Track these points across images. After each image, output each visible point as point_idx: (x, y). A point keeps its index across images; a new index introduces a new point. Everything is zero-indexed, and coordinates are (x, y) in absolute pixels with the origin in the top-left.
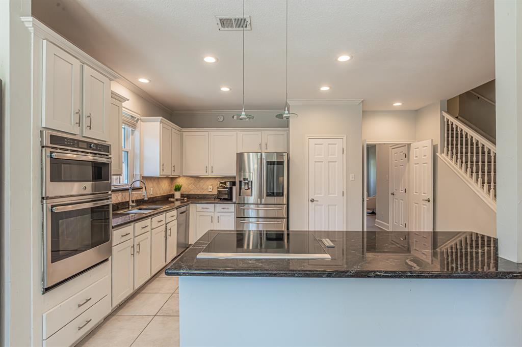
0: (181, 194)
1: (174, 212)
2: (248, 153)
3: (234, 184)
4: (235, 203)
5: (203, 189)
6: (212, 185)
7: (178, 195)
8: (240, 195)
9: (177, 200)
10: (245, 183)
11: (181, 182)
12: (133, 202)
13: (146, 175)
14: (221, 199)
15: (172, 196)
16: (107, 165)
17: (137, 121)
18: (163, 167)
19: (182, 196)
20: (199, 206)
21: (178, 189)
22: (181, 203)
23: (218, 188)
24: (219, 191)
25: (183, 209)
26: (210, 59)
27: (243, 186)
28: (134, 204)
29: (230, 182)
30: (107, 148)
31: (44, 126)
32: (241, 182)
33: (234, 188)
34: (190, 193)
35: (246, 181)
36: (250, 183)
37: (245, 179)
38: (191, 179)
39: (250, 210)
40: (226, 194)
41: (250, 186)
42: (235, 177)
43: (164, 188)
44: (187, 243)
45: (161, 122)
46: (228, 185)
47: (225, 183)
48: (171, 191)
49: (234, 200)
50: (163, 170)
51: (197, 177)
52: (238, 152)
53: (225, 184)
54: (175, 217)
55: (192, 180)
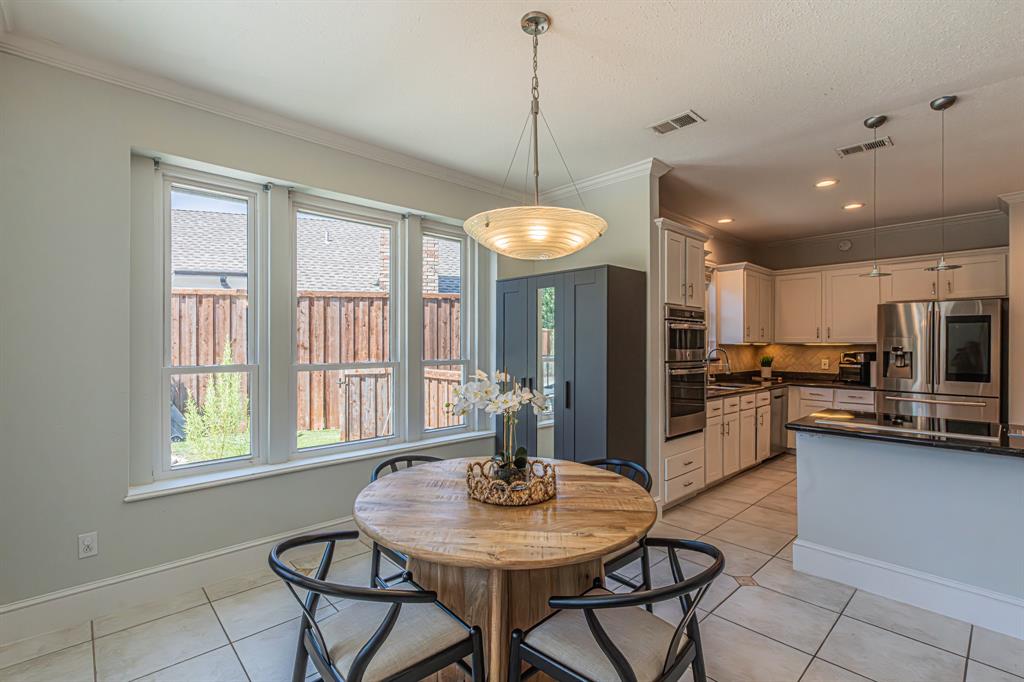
0: (773, 372)
1: (767, 394)
2: (907, 302)
3: (871, 356)
4: (874, 390)
5: (810, 365)
6: (828, 358)
7: (766, 372)
8: (885, 376)
9: (766, 380)
10: (897, 356)
11: (771, 352)
12: (712, 376)
13: (724, 342)
14: (846, 382)
15: (758, 374)
16: (702, 332)
17: (712, 272)
18: (748, 330)
19: (774, 374)
20: (806, 391)
21: (767, 363)
22: (773, 384)
23: (840, 363)
24: (841, 368)
25: (778, 392)
26: (826, 184)
27: (892, 362)
28: (713, 379)
29: (865, 354)
30: (701, 316)
31: (666, 301)
32: (886, 355)
33: (873, 365)
34: (787, 370)
35: (899, 353)
36: (908, 356)
37: (896, 349)
38: (789, 347)
39: (914, 404)
40: (856, 374)
41: (907, 362)
42: (874, 346)
43: (744, 362)
44: (784, 444)
45: (745, 269)
46: (861, 358)
47: (854, 356)
48: (755, 365)
49: (873, 384)
50: (748, 335)
51: (801, 346)
52: (883, 302)
53: (855, 358)
54: (768, 402)
55: (791, 351)
